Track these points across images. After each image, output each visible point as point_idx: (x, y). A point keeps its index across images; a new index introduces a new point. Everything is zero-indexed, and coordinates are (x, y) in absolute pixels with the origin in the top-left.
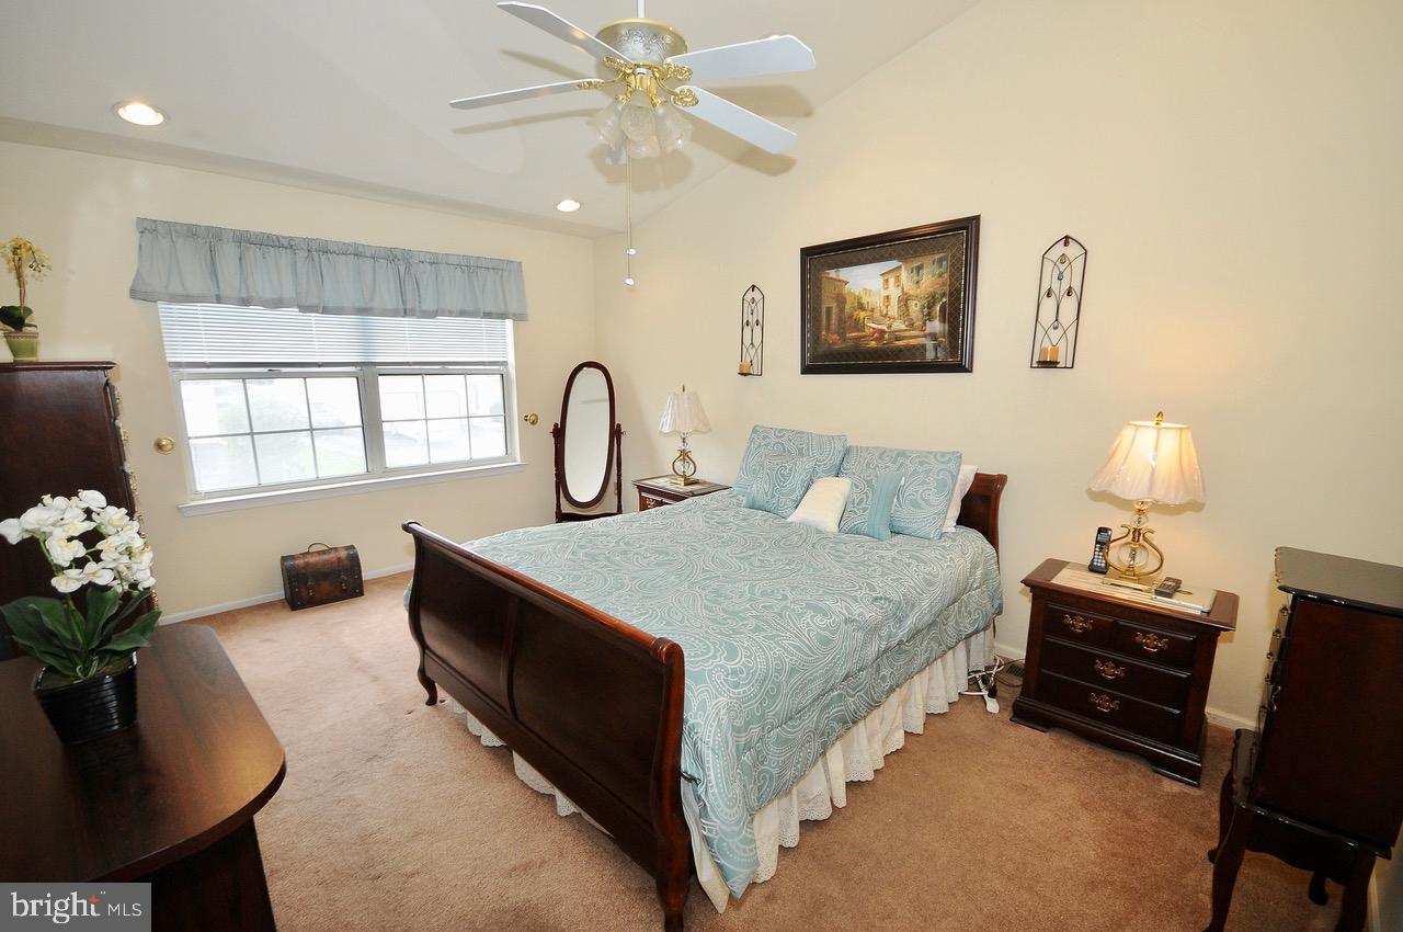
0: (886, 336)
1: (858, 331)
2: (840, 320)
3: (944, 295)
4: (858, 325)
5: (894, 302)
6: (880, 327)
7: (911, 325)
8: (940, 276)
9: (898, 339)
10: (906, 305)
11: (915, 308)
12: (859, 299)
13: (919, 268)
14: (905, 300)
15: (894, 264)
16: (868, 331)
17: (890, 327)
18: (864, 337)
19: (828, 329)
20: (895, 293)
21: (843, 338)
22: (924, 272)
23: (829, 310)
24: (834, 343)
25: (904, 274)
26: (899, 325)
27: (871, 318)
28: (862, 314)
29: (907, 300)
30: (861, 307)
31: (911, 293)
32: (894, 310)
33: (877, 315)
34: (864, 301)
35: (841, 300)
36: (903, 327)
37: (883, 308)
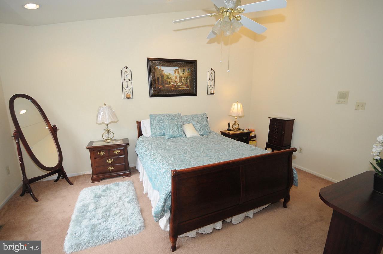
0: (176, 87)
1: (168, 85)
2: (162, 81)
3: (190, 78)
4: (168, 83)
5: (178, 78)
6: (174, 84)
7: (183, 84)
8: (189, 73)
9: (179, 87)
10: (181, 79)
11: (183, 80)
12: (168, 76)
13: (184, 70)
14: (180, 78)
15: (177, 68)
16: (171, 85)
17: (177, 84)
18: (170, 87)
19: (158, 84)
20: (178, 76)
21: (164, 87)
22: (185, 71)
23: (158, 78)
24: (161, 88)
25: (180, 71)
26: (179, 84)
27: (172, 82)
28: (169, 80)
29: (181, 78)
30: (168, 78)
31: (182, 76)
32: (178, 80)
33: (173, 81)
34: (169, 76)
35: (162, 76)
36: (181, 84)
37: (175, 79)
